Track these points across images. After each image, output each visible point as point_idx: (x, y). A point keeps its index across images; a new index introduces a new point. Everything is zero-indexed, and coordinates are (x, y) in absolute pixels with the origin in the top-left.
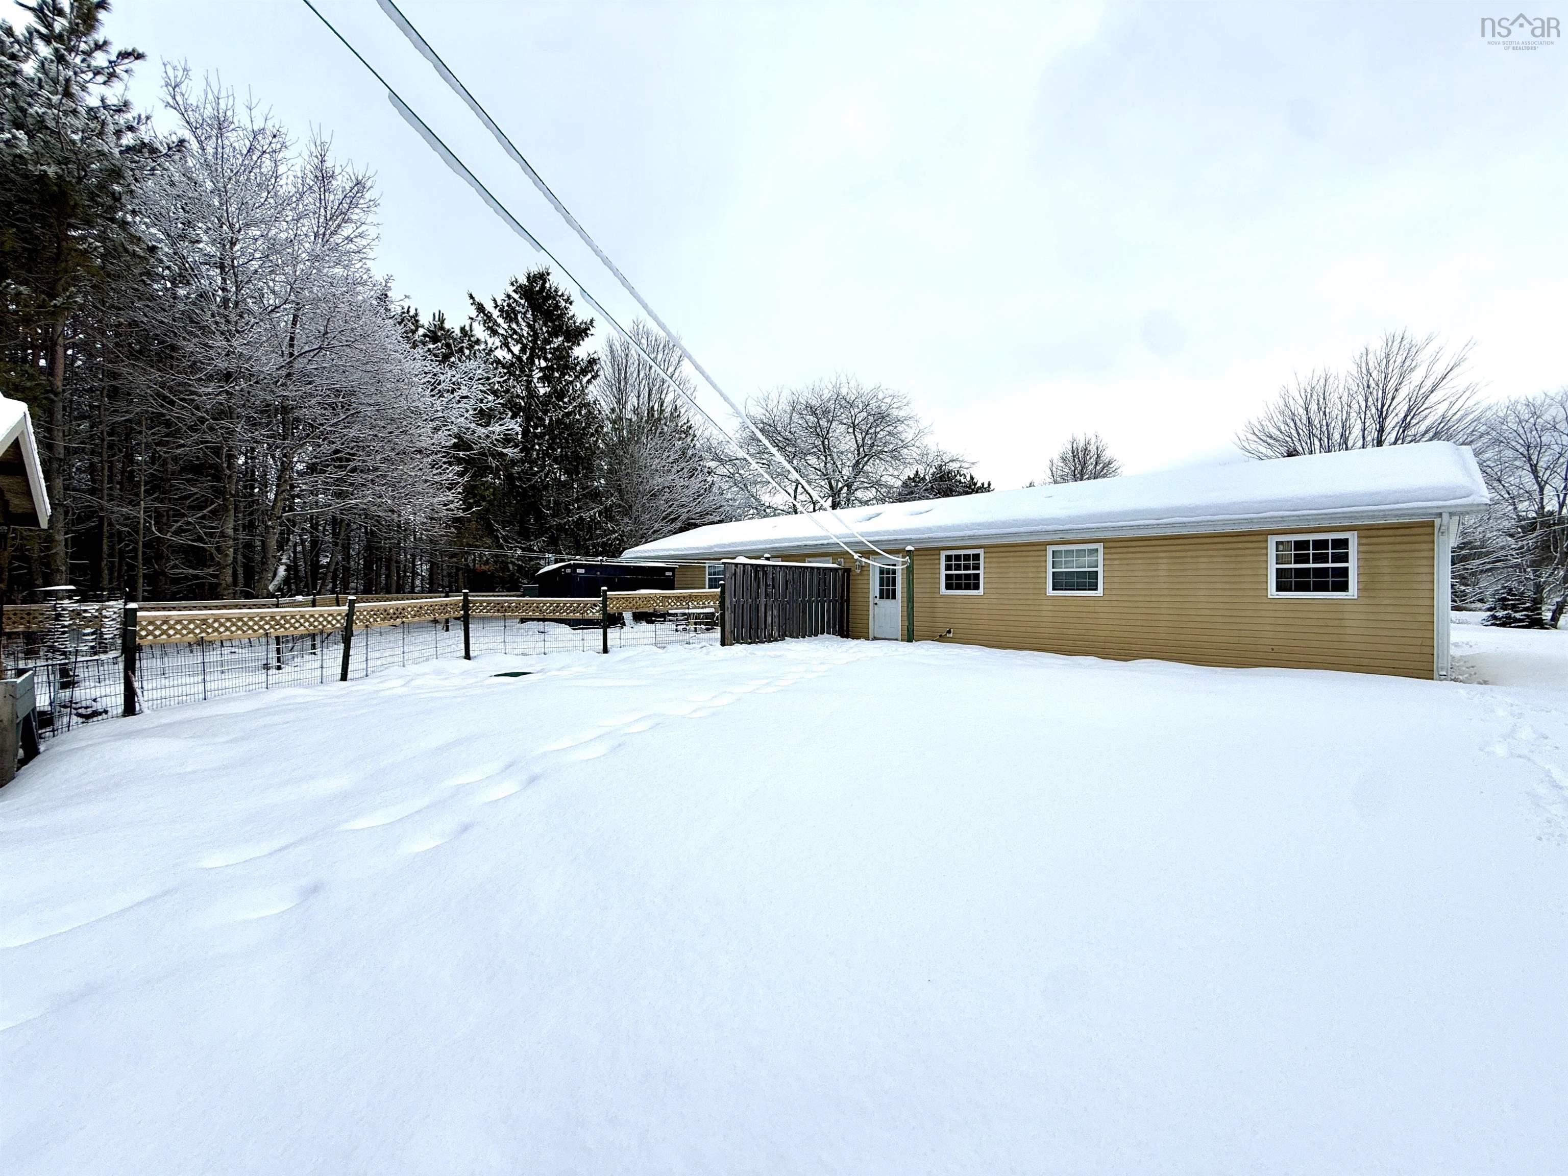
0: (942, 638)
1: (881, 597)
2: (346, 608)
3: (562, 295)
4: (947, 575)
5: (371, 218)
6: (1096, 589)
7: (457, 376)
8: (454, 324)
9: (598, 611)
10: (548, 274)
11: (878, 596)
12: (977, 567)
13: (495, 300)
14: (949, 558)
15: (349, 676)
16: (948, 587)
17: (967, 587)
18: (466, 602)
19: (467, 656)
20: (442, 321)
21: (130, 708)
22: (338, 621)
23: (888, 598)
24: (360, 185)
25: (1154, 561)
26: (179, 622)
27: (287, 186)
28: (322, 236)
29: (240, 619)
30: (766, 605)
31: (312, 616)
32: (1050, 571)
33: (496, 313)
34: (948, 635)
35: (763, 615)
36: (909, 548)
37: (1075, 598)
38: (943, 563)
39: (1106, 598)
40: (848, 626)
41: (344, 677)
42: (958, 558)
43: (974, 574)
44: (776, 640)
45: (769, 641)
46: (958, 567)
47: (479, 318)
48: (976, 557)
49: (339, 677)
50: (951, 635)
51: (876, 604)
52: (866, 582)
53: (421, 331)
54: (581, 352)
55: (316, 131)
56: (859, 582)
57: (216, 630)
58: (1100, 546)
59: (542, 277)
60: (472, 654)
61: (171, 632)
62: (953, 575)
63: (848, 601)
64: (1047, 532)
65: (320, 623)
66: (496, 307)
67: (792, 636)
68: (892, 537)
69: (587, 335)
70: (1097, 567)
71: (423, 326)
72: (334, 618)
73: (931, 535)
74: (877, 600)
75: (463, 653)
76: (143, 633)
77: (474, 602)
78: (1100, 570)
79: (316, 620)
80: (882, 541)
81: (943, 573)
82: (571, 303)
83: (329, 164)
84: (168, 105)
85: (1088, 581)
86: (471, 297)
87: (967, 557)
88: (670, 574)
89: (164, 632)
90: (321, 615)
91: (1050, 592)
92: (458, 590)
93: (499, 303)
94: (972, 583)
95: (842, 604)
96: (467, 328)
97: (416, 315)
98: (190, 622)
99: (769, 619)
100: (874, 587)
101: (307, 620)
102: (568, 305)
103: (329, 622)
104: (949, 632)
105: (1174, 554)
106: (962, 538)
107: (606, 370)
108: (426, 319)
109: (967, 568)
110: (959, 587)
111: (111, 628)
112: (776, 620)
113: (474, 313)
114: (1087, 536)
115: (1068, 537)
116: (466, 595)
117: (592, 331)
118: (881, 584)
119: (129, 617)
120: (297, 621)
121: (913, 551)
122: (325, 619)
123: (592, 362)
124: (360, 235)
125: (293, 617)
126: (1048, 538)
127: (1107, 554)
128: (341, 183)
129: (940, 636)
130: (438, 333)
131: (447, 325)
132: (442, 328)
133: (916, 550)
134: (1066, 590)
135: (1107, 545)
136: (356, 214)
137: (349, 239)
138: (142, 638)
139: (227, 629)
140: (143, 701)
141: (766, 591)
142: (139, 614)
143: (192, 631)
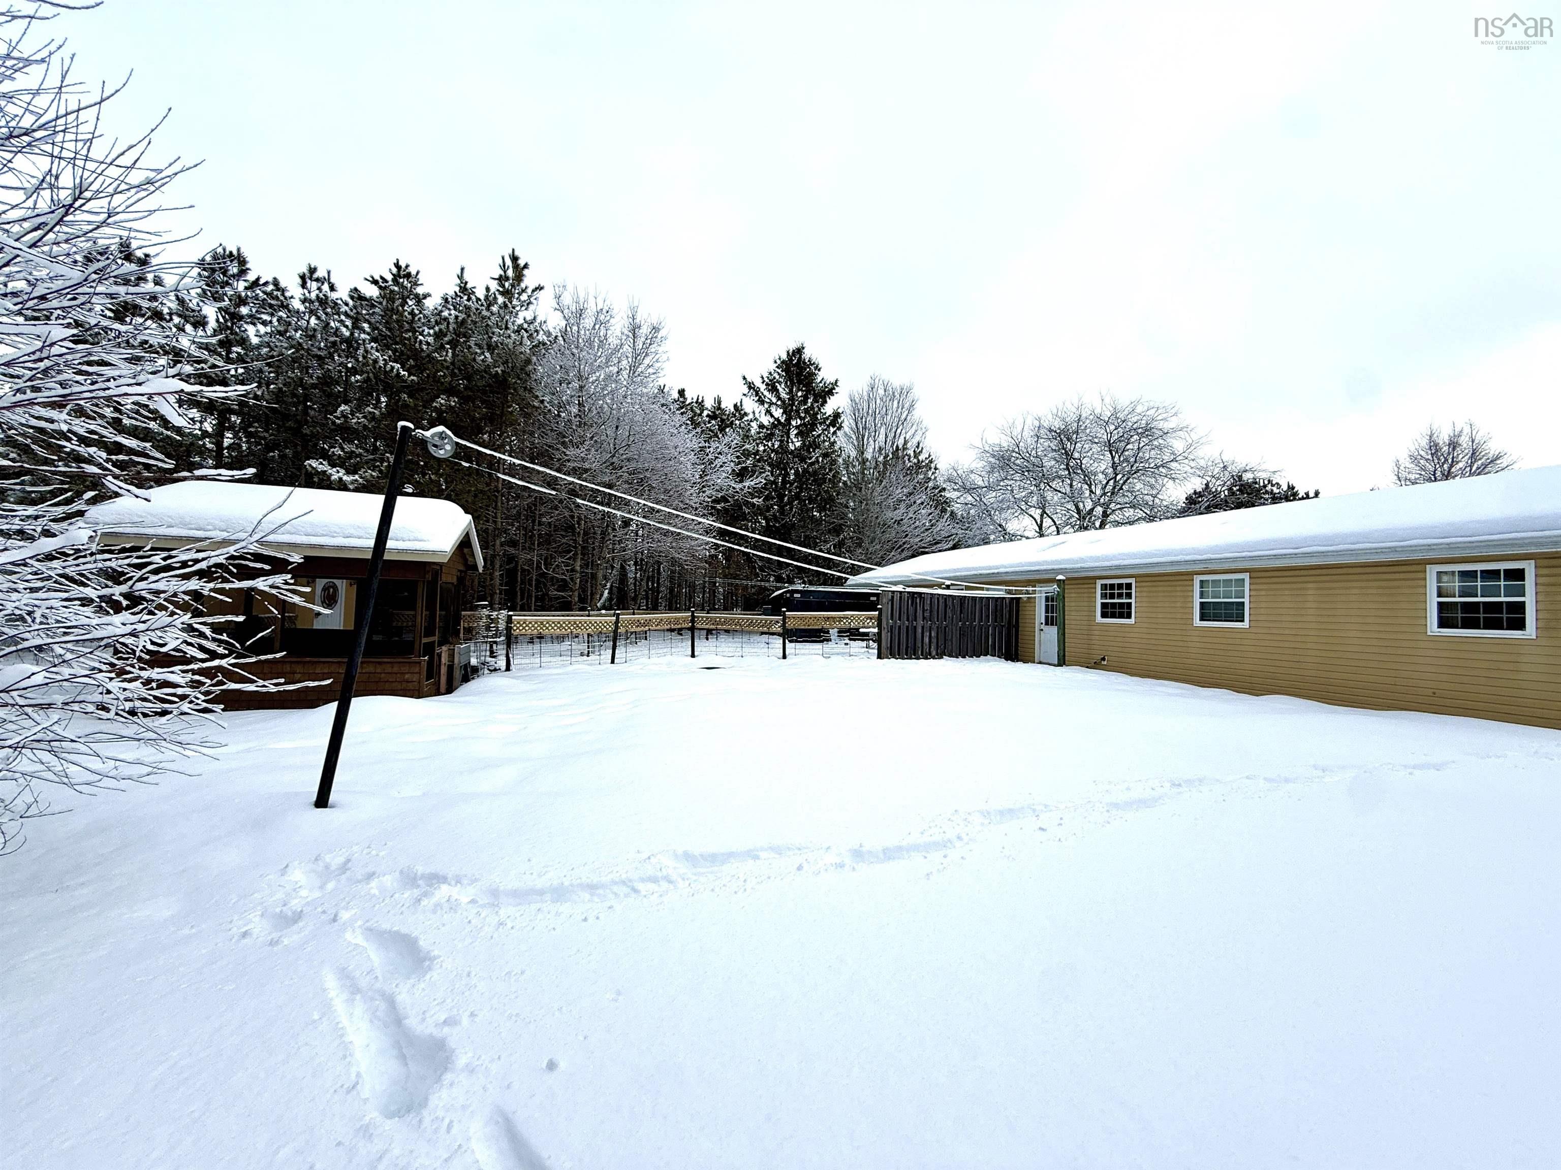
0: (1096, 664)
1: (1047, 624)
2: (615, 618)
3: (814, 363)
4: (1102, 603)
5: (661, 349)
6: (1243, 621)
7: (720, 447)
8: (728, 405)
9: (779, 627)
10: (803, 348)
11: (1044, 622)
12: (1129, 596)
13: (762, 377)
14: (1104, 587)
15: (616, 661)
16: (1104, 615)
17: (1121, 616)
18: (693, 616)
19: (693, 656)
20: (719, 403)
21: (508, 668)
22: (610, 626)
23: (1052, 624)
24: (656, 329)
25: (1302, 592)
26: (530, 623)
27: (613, 341)
28: (633, 368)
29: (559, 623)
30: (923, 627)
31: (596, 622)
32: (1197, 601)
33: (763, 387)
34: (1103, 663)
35: (920, 635)
36: (1060, 577)
37: (1221, 630)
38: (1099, 592)
39: (1252, 630)
40: (1017, 650)
41: (613, 662)
42: (1112, 586)
43: (1127, 603)
44: (934, 658)
45: (926, 658)
46: (1112, 596)
47: (750, 394)
48: (1129, 586)
49: (610, 661)
50: (1105, 663)
51: (1042, 630)
52: (1032, 609)
53: (705, 413)
54: (829, 409)
55: (631, 300)
56: (1028, 608)
57: (547, 628)
58: (1246, 576)
59: (799, 351)
60: (696, 654)
61: (527, 628)
62: (1108, 603)
63: (1017, 627)
64: (1194, 562)
65: (600, 627)
66: (763, 383)
67: (950, 656)
68: (1050, 567)
69: (832, 394)
70: (1244, 598)
71: (707, 409)
72: (608, 624)
73: (1083, 565)
74: (1043, 627)
75: (690, 653)
76: (515, 628)
77: (698, 617)
78: (1246, 600)
79: (598, 625)
80: (1041, 570)
81: (1099, 601)
82: (819, 370)
83: (637, 321)
84: (556, 309)
85: (1234, 612)
86: (744, 378)
87: (1120, 586)
88: (875, 599)
89: (524, 628)
90: (601, 622)
91: (1197, 622)
92: (689, 610)
93: (766, 379)
94: (1124, 611)
95: (1009, 630)
96: (739, 404)
97: (703, 401)
98: (536, 623)
99: (927, 640)
100: (1040, 614)
101: (593, 625)
102: (817, 372)
103: (605, 627)
104: (1103, 659)
105: (1321, 585)
106: (1110, 568)
107: (847, 422)
108: (709, 403)
109: (1120, 596)
110: (1113, 616)
111: (502, 626)
112: (934, 641)
113: (746, 390)
114: (1233, 566)
115: (1212, 567)
116: (693, 612)
117: (837, 390)
118: (1047, 612)
119: (509, 619)
120: (588, 625)
121: (1064, 581)
122: (603, 625)
123: (837, 415)
124: (657, 361)
125: (585, 623)
126: (1197, 568)
127: (1253, 584)
128: (644, 330)
129: (1095, 663)
130: (717, 413)
131: (723, 406)
132: (719, 408)
133: (1068, 579)
134: (1214, 620)
135: (1254, 575)
136: (653, 349)
137: (649, 366)
138: (514, 630)
139: (553, 628)
140: (512, 667)
141: (923, 615)
142: (513, 617)
143: (536, 628)
